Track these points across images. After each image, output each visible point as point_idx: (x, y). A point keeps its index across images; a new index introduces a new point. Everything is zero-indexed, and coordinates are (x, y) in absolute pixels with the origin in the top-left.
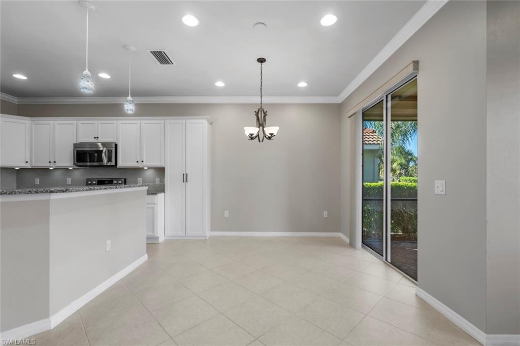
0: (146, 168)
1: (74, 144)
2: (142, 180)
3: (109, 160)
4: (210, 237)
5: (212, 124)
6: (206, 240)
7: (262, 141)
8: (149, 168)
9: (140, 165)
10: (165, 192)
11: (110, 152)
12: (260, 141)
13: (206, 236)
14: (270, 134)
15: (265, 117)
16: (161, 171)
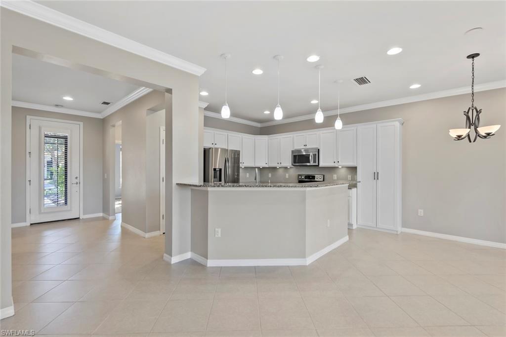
0: (340, 167)
1: (292, 151)
2: (337, 176)
3: (315, 162)
4: (402, 232)
5: (404, 125)
6: (397, 234)
7: (474, 141)
8: (342, 167)
9: (336, 165)
10: (357, 187)
11: (315, 155)
12: (470, 141)
13: (397, 231)
14: (485, 133)
15: (478, 115)
16: (353, 169)
